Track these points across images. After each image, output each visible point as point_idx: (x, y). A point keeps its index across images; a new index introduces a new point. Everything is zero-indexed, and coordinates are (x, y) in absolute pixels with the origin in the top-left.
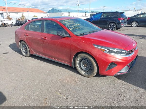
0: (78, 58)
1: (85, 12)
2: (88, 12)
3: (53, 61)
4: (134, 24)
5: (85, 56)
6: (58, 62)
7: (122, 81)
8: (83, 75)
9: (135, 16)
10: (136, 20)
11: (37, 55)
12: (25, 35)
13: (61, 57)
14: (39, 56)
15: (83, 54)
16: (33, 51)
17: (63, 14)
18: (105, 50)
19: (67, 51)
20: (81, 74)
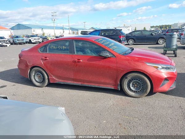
0: (126, 78)
1: (62, 28)
2: (66, 29)
3: (90, 86)
4: (131, 42)
5: (136, 76)
6: (97, 86)
7: (171, 96)
8: (134, 96)
9: (130, 33)
10: (132, 37)
11: (63, 83)
12: (42, 59)
13: (103, 81)
14: (66, 83)
15: (134, 74)
16: (56, 78)
17: (34, 31)
18: (158, 67)
19: (112, 73)
20: (131, 95)
